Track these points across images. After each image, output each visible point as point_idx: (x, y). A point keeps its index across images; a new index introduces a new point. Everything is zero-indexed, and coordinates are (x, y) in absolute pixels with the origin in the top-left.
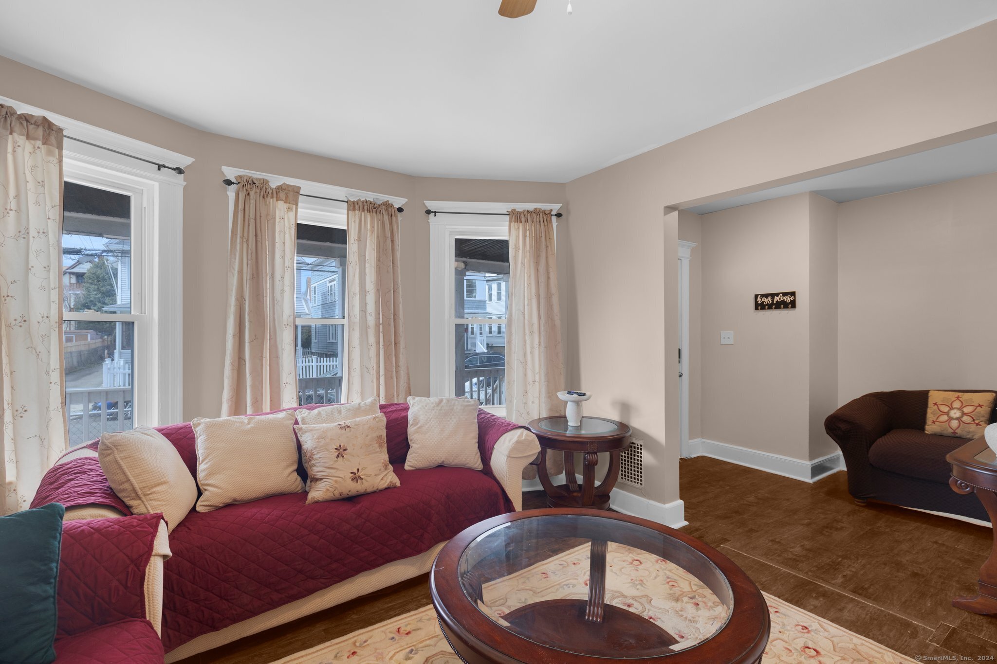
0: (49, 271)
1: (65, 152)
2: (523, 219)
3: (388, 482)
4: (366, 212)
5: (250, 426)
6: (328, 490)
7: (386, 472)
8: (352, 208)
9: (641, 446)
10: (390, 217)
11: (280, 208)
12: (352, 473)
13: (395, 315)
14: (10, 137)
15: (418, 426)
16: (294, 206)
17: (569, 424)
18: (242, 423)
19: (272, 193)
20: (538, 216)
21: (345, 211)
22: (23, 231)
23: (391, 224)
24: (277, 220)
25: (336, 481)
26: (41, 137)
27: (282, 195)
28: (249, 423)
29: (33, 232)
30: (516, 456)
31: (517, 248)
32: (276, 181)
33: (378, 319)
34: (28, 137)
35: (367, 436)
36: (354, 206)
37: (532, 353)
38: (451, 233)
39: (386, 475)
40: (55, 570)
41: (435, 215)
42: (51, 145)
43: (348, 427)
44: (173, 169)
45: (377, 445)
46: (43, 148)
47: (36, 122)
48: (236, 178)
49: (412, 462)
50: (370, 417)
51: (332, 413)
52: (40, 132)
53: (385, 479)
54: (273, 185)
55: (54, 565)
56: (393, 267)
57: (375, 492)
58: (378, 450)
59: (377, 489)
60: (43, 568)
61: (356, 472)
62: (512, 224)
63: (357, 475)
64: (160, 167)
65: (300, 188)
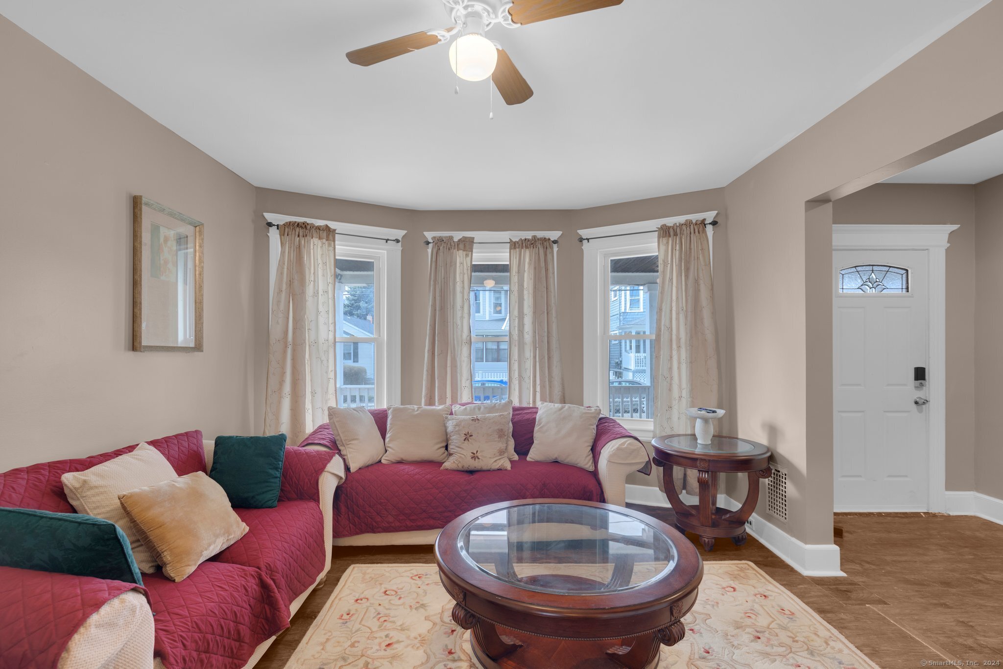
0: (328, 314)
1: (336, 242)
2: (672, 233)
3: (500, 464)
4: (524, 248)
5: (417, 412)
6: (454, 462)
7: (500, 457)
8: (513, 247)
9: (786, 475)
10: (545, 249)
11: (460, 256)
12: (472, 453)
13: (548, 332)
14: (312, 240)
15: (540, 426)
16: (470, 253)
17: (698, 442)
18: (414, 410)
19: (455, 246)
20: (688, 228)
21: (508, 250)
22: (316, 292)
23: (546, 255)
24: (458, 264)
25: (461, 457)
26: (325, 237)
27: (461, 246)
28: (417, 410)
29: (321, 292)
30: (616, 461)
31: (665, 263)
32: (457, 236)
33: (534, 337)
34: (320, 238)
35: (490, 428)
36: (515, 245)
37: (679, 368)
38: (606, 255)
39: (500, 459)
40: (281, 465)
41: (588, 242)
42: (331, 240)
43: (478, 420)
44: (394, 240)
45: (497, 436)
46: (327, 242)
47: (323, 229)
48: (432, 239)
49: (533, 455)
50: (497, 414)
51: (474, 408)
52: (324, 234)
53: (498, 462)
54: (456, 240)
55: (280, 463)
56: (547, 293)
57: (489, 471)
58: (497, 439)
59: (491, 469)
60: (275, 462)
61: (475, 452)
62: (661, 239)
63: (475, 455)
64: (387, 240)
65: (473, 238)
